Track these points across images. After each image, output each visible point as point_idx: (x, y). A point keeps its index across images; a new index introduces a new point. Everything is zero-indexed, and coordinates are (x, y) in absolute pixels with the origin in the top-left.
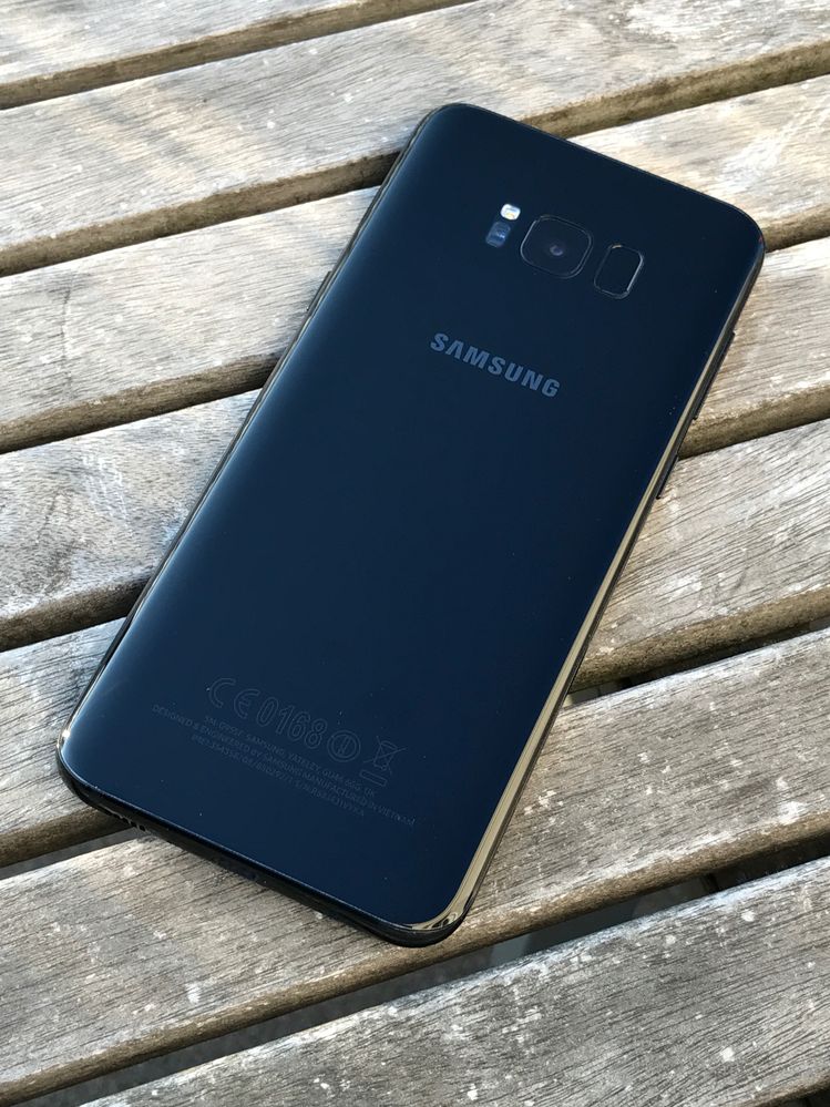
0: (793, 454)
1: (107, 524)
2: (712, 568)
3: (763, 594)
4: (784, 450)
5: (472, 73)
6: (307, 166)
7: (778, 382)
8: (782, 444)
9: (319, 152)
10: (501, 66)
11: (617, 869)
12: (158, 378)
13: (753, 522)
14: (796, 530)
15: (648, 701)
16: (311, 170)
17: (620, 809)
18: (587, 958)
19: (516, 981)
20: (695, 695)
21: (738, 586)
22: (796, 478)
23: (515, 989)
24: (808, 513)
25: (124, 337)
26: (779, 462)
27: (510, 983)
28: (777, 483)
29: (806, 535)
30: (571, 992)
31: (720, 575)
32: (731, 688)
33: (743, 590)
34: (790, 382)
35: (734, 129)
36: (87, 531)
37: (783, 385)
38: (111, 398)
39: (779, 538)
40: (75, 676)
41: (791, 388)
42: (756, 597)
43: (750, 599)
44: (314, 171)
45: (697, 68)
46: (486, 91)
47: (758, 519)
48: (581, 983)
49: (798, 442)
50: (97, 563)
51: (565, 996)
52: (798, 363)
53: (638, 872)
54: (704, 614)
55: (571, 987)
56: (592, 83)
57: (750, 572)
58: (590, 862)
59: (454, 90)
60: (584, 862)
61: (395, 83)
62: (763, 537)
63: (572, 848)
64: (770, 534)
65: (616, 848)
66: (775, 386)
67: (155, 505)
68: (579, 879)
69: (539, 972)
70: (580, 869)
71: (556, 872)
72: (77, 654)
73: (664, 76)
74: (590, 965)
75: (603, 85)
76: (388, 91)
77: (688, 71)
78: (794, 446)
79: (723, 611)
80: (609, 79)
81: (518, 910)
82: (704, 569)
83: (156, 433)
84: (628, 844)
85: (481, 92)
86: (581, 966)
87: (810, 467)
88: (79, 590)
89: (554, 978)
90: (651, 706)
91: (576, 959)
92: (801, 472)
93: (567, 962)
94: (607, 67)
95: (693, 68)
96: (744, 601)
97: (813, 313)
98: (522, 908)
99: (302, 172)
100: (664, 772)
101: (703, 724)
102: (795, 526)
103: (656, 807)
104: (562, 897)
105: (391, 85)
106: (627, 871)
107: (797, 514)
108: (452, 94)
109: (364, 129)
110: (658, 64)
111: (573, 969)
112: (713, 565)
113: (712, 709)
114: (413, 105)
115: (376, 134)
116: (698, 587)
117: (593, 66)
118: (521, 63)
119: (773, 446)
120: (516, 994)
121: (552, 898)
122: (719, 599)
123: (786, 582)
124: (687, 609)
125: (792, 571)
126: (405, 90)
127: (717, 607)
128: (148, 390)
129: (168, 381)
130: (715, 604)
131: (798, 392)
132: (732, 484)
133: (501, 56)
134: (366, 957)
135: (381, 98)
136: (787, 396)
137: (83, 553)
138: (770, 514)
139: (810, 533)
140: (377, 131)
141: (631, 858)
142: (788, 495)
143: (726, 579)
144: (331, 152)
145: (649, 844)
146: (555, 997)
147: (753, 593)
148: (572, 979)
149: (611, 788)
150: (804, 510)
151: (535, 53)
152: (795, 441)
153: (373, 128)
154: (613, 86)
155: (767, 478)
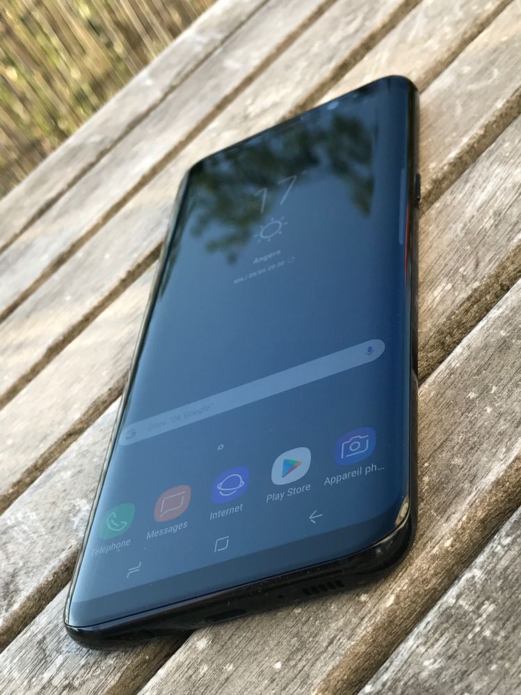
1: (34, 545)
2: (452, 272)
3: (498, 256)
4: (460, 188)
9: (99, 288)
11: (496, 471)
12: (42, 451)
13: (464, 231)
14: (497, 214)
15: (453, 364)
17: (474, 435)
18: (509, 540)
19: (458, 597)
20: (486, 335)
21: (477, 265)
22: (478, 192)
23: (461, 602)
24: (499, 201)
26: (461, 195)
27: (454, 601)
29: (506, 210)
30: (509, 571)
31: (460, 270)
32: (510, 314)
33: (482, 265)
36: (22, 557)
38: (19, 482)
39: (488, 226)
41: (445, 161)
47: (467, 228)
48: (513, 560)
49: (467, 178)
50: (35, 570)
51: (506, 579)
53: (514, 461)
54: (464, 295)
55: (507, 568)
57: (480, 254)
58: (471, 482)
60: (467, 485)
62: (477, 233)
63: (452, 484)
64: (481, 227)
65: (486, 459)
67: (62, 512)
68: (470, 498)
69: (473, 577)
70: (466, 492)
71: (449, 506)
74: (514, 542)
79: (476, 284)
81: (434, 551)
82: (447, 276)
84: (494, 450)
86: (506, 548)
87: (484, 181)
88: (28, 594)
89: (488, 573)
90: (458, 365)
91: (499, 547)
92: (480, 187)
93: (494, 554)
96: (487, 269)
98: (437, 548)
100: (493, 391)
101: (504, 346)
103: (501, 414)
104: (464, 518)
106: (504, 467)
107: (491, 207)
111: (500, 556)
112: (451, 269)
113: (504, 334)
116: (450, 286)
119: (451, 193)
120: (464, 604)
121: (456, 525)
122: (469, 281)
123: (509, 240)
124: (449, 302)
125: (509, 232)
127: (470, 286)
129: (50, 448)
130: (467, 286)
131: (452, 161)
136: (446, 167)
137: (23, 572)
138: (473, 220)
139: (508, 207)
141: (502, 457)
142: (479, 203)
143: (467, 269)
145: (510, 439)
146: (499, 584)
147: (490, 261)
148: (504, 563)
149: (459, 429)
150: (496, 201)
155: (458, 207)
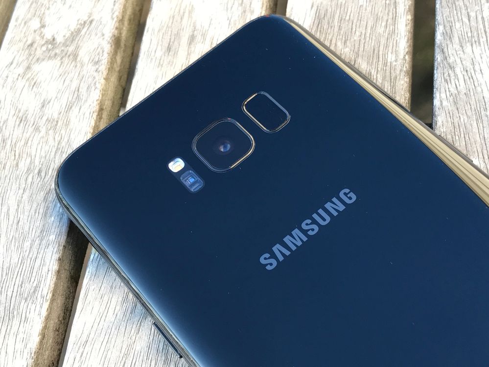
5: (33, 154)
6: (41, 307)
7: (394, 59)
8: (446, 75)
34: (396, 51)
46: (54, 150)
52: (383, 41)
59: (40, 172)
66: (396, 61)
85: (53, 153)
94: (82, 66)
97: (347, 18)
108: (43, 174)
151: (43, 106)
153: (37, 242)
154: (100, 69)
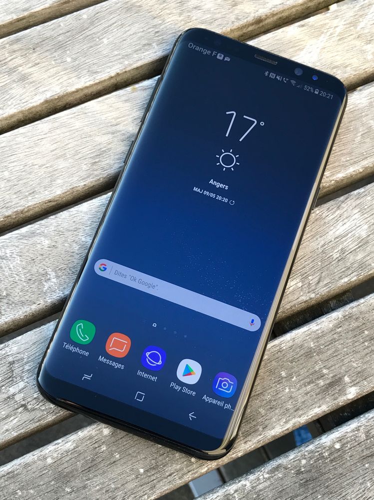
0: (338, 212)
1: (16, 284)
2: (306, 275)
3: (330, 285)
4: (334, 210)
9: (95, 72)
10: (180, 17)
11: (276, 430)
12: (30, 204)
13: (322, 249)
14: (343, 251)
15: (283, 345)
16: (92, 83)
17: (275, 401)
18: (267, 476)
19: (236, 491)
20: (304, 339)
21: (319, 282)
22: (341, 224)
23: (236, 495)
24: (347, 242)
25: (10, 184)
26: (332, 217)
27: (233, 492)
28: (332, 228)
29: (347, 253)
30: (261, 493)
31: (310, 278)
32: (320, 335)
33: (321, 284)
35: (296, 41)
36: (6, 289)
37: (331, 176)
38: (8, 216)
39: (335, 256)
40: (10, 365)
41: (334, 178)
42: (327, 287)
43: (325, 288)
44: (94, 83)
45: (275, 9)
47: (324, 247)
48: (265, 488)
49: (340, 205)
50: (13, 305)
51: (258, 495)
53: (286, 430)
54: (304, 298)
55: (261, 490)
56: (225, 22)
57: (323, 274)
58: (263, 428)
60: (261, 429)
61: (128, 31)
62: (328, 256)
63: (254, 423)
64: (331, 254)
65: (274, 420)
67: (37, 272)
68: (260, 437)
69: (246, 485)
70: (259, 433)
71: (249, 435)
72: (10, 353)
73: (260, 15)
74: (269, 478)
75: (230, 23)
76: (124, 35)
77: (271, 11)
78: (338, 208)
79: (313, 296)
80: (233, 20)
81: (233, 456)
82: (302, 275)
83: (33, 234)
84: (280, 417)
86: (265, 480)
87: (347, 218)
88: (6, 320)
89: (253, 487)
90: (284, 348)
91: (262, 477)
92: (343, 220)
93: (258, 479)
95: (273, 9)
96: (322, 290)
98: (235, 455)
99: (88, 84)
100: (293, 380)
101: (309, 354)
102: (342, 249)
103: (291, 397)
104: (252, 447)
105: (126, 32)
106: (281, 430)
107: (343, 243)
109: (115, 58)
110: (256, 9)
111: (261, 482)
112: (306, 273)
113: (312, 346)
114: (138, 42)
115: (122, 60)
116: (300, 285)
117: (225, 13)
118: (189, 14)
119: (329, 209)
120: (236, 497)
121: (248, 448)
122: (310, 290)
123: (341, 278)
124: (296, 297)
125: (342, 272)
126: (133, 34)
127: (310, 294)
128: (26, 210)
129: (35, 204)
130: (309, 292)
131: (338, 179)
132: (311, 230)
133: (178, 11)
134: (166, 488)
135: (121, 40)
136: (333, 182)
137: (5, 301)
138: (330, 244)
139: (349, 251)
140: (122, 58)
141: (282, 424)
142: (338, 233)
143: (313, 279)
144: (101, 72)
145: (289, 416)
146: (254, 496)
147: (326, 285)
148: (261, 487)
149: (270, 391)
150: (346, 240)
152: (339, 204)
155: (327, 226)
